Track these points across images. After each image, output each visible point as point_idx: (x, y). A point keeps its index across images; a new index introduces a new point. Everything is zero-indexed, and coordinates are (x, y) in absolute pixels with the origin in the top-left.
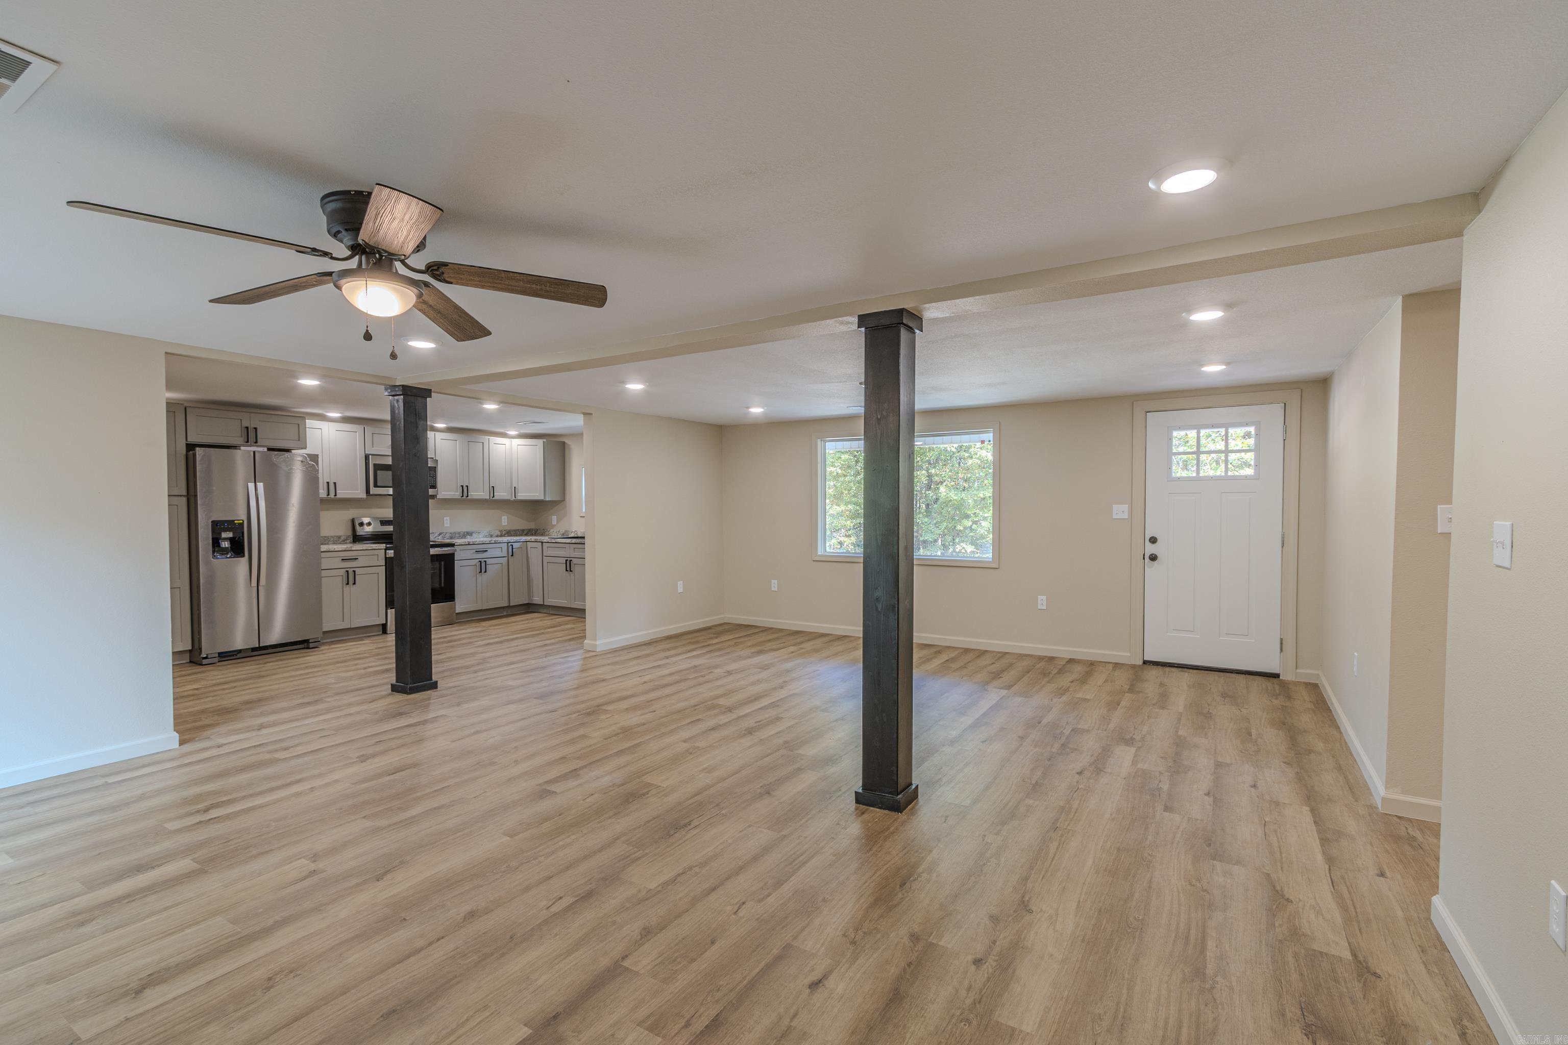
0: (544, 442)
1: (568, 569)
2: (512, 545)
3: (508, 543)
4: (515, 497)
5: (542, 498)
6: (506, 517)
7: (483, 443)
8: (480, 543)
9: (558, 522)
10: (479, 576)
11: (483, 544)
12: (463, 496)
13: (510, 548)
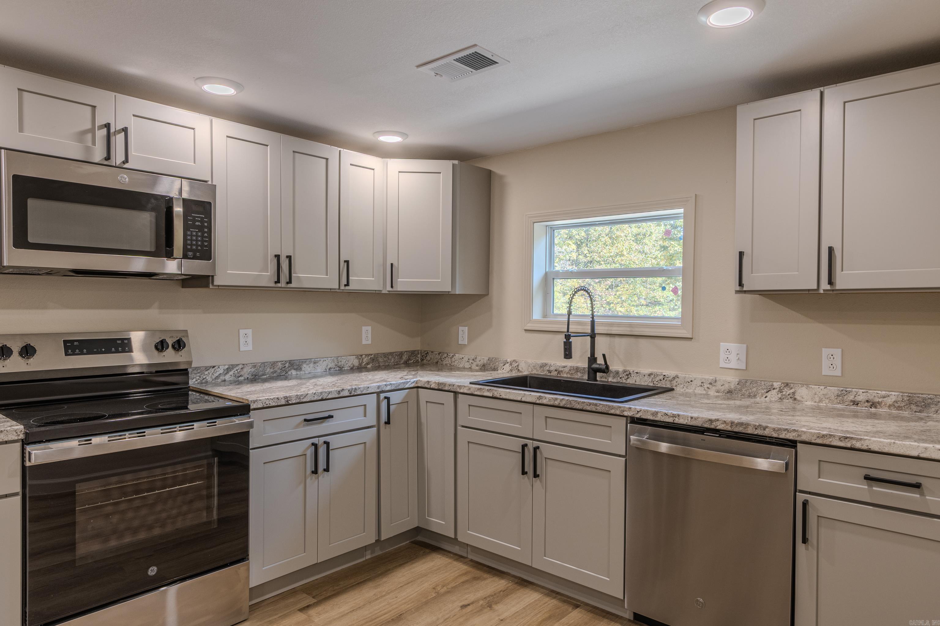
0: (453, 165)
1: (529, 468)
2: (388, 399)
3: (378, 394)
4: (392, 287)
5: (447, 288)
6: (369, 328)
7: (327, 159)
8: (316, 398)
9: (470, 340)
10: (311, 481)
11: (322, 400)
12: (278, 281)
13: (384, 404)
